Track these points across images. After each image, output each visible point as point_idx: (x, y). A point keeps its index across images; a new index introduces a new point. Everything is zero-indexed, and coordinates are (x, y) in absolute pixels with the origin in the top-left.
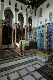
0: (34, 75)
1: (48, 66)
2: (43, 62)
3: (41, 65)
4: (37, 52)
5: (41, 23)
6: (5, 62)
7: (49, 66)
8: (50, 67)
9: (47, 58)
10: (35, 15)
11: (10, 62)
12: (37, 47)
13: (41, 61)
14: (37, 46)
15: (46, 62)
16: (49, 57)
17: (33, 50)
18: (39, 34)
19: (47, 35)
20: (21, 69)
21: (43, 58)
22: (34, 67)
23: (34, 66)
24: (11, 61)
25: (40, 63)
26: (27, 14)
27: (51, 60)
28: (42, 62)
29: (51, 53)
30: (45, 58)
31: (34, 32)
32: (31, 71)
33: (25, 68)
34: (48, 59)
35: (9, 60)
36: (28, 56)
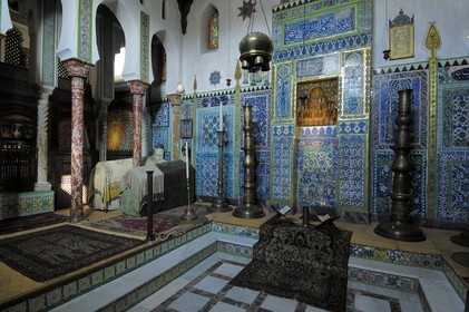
0: (235, 298)
1: (264, 261)
2: (246, 252)
3: (241, 265)
4: (209, 217)
5: (215, 78)
6: (81, 288)
7: (268, 260)
8: (272, 262)
9: (258, 231)
10: (184, 32)
11: (105, 282)
12: (198, 193)
13: (237, 249)
14: (198, 188)
15: (255, 247)
16: (262, 227)
17: (192, 210)
18: (206, 130)
19: (248, 138)
20: (171, 300)
21: (241, 234)
22: (220, 276)
23: (217, 271)
24: (108, 276)
25: (231, 258)
26: (145, 20)
27: (273, 237)
28: (242, 251)
29: (262, 212)
30: (249, 235)
31: (177, 118)
32: (215, 292)
33: (186, 288)
34: (261, 236)
35: (99, 273)
36: (178, 241)
